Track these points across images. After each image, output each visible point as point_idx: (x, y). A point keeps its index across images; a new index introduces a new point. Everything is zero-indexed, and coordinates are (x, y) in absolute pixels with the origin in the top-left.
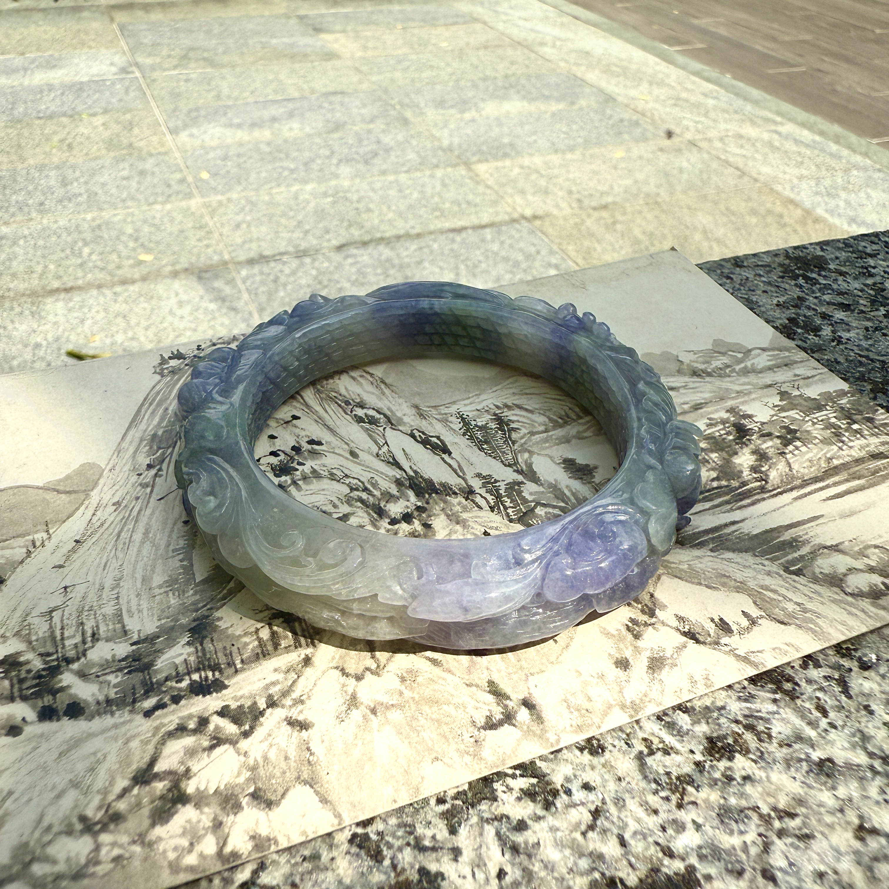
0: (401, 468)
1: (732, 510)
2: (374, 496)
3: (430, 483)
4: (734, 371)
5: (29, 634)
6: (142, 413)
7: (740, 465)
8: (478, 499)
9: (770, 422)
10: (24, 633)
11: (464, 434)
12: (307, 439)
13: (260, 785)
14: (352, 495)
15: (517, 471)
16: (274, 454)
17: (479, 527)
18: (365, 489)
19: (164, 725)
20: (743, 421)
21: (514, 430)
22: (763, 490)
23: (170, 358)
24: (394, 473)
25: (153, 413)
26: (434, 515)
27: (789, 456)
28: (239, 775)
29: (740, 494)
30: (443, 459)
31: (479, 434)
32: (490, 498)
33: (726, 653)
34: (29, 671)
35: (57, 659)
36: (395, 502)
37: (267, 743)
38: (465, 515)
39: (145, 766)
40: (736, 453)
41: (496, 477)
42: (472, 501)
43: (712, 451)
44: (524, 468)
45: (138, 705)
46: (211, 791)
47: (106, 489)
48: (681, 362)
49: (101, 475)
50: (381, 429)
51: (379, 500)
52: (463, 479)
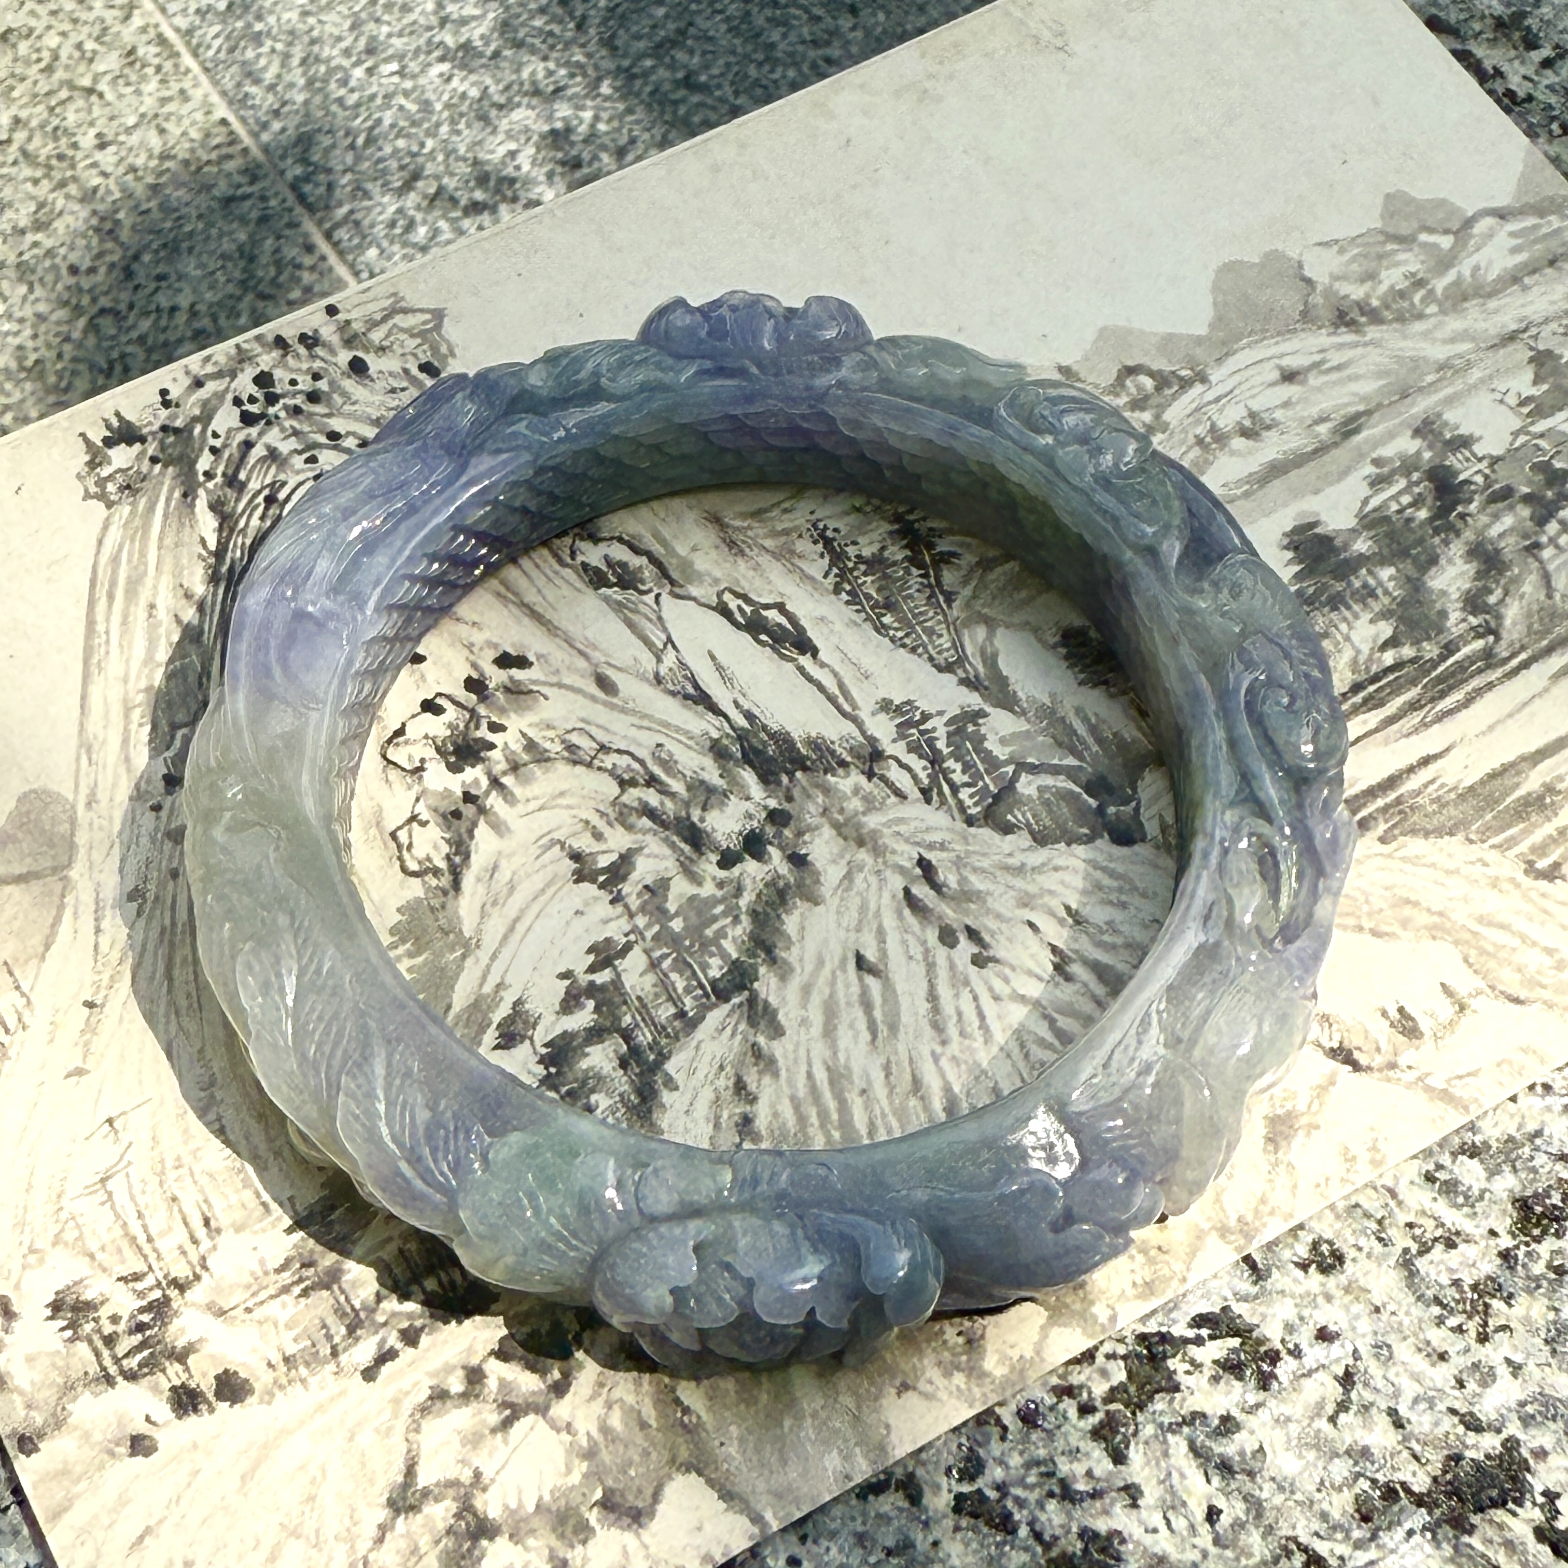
0: (716, 711)
1: (1424, 725)
2: (672, 795)
3: (783, 739)
4: (1430, 296)
5: (80, 1238)
6: (100, 627)
7: (1444, 593)
8: (895, 774)
9: (1512, 452)
10: (70, 1235)
11: (837, 590)
12: (492, 654)
13: (610, 1483)
14: (625, 799)
15: (965, 682)
16: (430, 706)
17: (906, 848)
18: (652, 781)
19: (407, 1393)
20: (1452, 461)
21: (944, 559)
22: (1488, 658)
23: (109, 442)
24: (704, 726)
25: (124, 622)
26: (811, 829)
27: (1547, 553)
28: (569, 1471)
29: (1440, 680)
30: (801, 670)
31: (869, 584)
32: (918, 765)
33: (1409, 1086)
34: (115, 1319)
35: (159, 1285)
36: (723, 804)
37: (601, 1401)
38: (872, 821)
39: (400, 1479)
40: (1433, 560)
41: (924, 705)
42: (883, 778)
43: (1383, 560)
44: (981, 669)
45: (343, 1358)
46: (531, 1508)
47: (97, 856)
48: (1309, 281)
49: (73, 822)
50: (649, 599)
51: (687, 804)
52: (855, 720)
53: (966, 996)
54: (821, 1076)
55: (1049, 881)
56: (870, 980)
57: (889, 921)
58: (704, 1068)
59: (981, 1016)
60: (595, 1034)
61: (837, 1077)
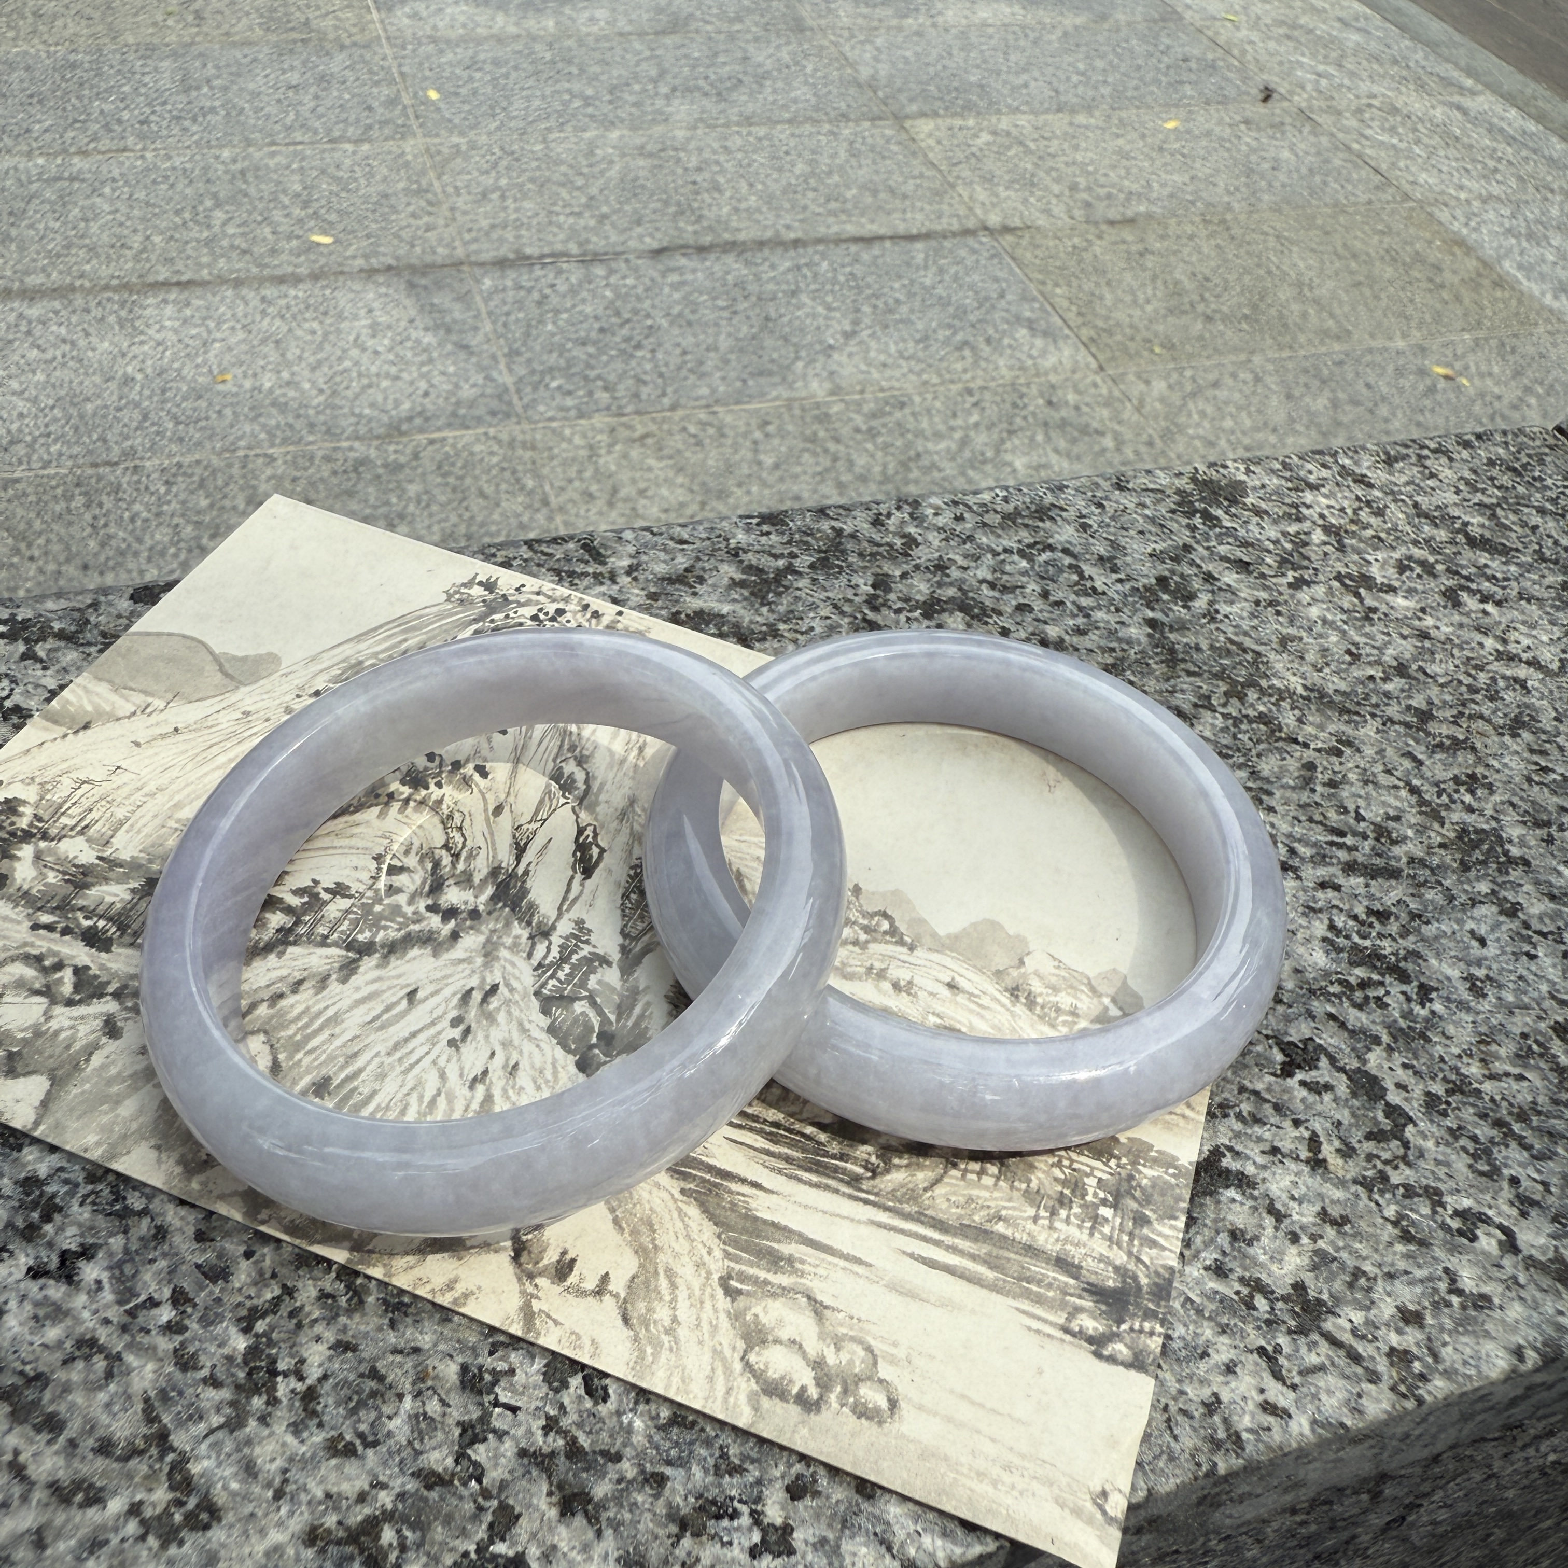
0: (519, 858)
2: (454, 867)
3: (524, 892)
5: (49, 790)
6: (380, 631)
8: (541, 947)
10: (48, 786)
12: (480, 762)
14: (437, 851)
15: (623, 948)
17: (498, 975)
18: (456, 855)
19: (32, 946)
22: (855, 1181)
23: (480, 583)
24: (506, 858)
25: (389, 636)
28: (23, 1031)
29: (818, 1163)
30: (572, 879)
32: (555, 953)
33: (523, 1293)
36: (465, 889)
37: (73, 1023)
41: (594, 938)
42: (534, 944)
44: (638, 949)
45: (39, 913)
47: (257, 691)
48: (1022, 963)
49: (270, 675)
50: (563, 801)
51: (453, 876)
52: (560, 915)
53: (425, 1049)
54: (330, 1012)
55: (527, 1047)
56: (405, 1002)
57: (447, 992)
58: (299, 963)
59: (418, 1061)
60: (289, 910)
61: (335, 1020)
